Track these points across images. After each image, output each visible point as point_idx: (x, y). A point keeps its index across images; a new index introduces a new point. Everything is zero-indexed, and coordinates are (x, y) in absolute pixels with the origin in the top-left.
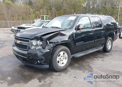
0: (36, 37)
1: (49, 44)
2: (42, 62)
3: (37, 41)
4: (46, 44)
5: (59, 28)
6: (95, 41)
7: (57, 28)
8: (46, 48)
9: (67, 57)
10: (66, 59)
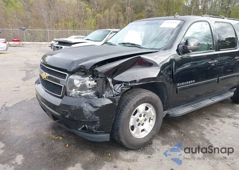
0: (81, 68)
1: (112, 85)
2: (94, 127)
3: (82, 78)
4: (105, 85)
5: (139, 47)
6: (218, 79)
7: (133, 45)
8: (104, 95)
9: (153, 116)
10: (151, 121)
